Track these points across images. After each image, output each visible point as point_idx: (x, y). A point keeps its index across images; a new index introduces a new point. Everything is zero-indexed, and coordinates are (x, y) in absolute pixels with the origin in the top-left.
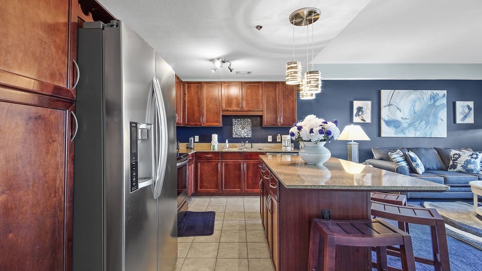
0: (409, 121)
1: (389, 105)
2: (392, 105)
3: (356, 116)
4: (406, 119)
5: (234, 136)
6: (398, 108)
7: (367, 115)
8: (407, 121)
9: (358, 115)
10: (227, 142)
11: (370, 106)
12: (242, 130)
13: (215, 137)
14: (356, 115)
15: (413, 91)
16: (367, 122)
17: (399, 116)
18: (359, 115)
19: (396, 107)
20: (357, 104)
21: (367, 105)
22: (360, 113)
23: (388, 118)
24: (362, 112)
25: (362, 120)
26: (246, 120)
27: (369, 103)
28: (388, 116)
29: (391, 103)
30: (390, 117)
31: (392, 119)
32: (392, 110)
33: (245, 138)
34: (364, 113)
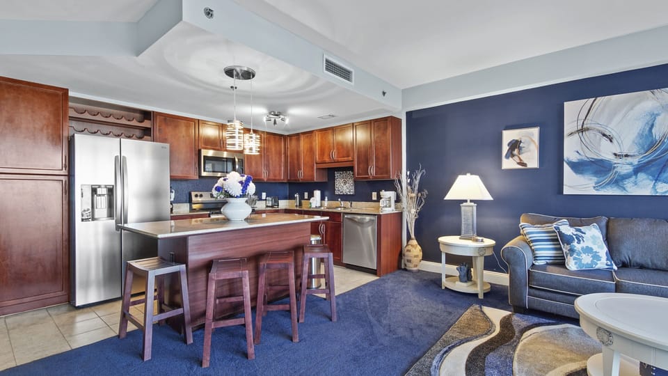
0: (635, 161)
1: (582, 130)
2: (588, 129)
3: (507, 157)
4: (626, 156)
5: (337, 193)
6: (604, 135)
7: (529, 154)
8: (629, 160)
9: (510, 154)
10: (326, 199)
11: (536, 138)
12: (344, 185)
13: (317, 193)
15: (648, 92)
16: (529, 166)
17: (606, 152)
18: (513, 156)
19: (600, 132)
20: (510, 135)
21: (530, 137)
22: (516, 152)
23: (580, 157)
24: (520, 149)
25: (518, 163)
26: (348, 172)
27: (535, 132)
28: (578, 152)
29: (585, 126)
30: (582, 153)
31: (588, 158)
32: (587, 140)
33: (347, 195)
34: (523, 151)
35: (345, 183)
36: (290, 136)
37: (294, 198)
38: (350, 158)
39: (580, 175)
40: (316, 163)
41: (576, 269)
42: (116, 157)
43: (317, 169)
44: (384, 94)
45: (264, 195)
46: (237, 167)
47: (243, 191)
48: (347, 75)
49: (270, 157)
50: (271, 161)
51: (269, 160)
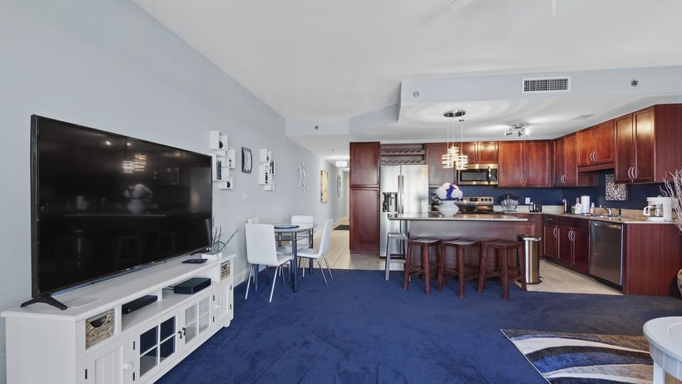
5: (607, 198)
10: (593, 205)
12: (616, 192)
13: (586, 199)
33: (618, 201)
35: (616, 188)
36: (555, 140)
37: (563, 204)
38: (611, 160)
40: (579, 167)
42: (399, 177)
43: (579, 173)
44: (635, 83)
45: (528, 200)
46: (490, 175)
47: (447, 196)
48: (562, 84)
49: (530, 163)
50: (531, 168)
51: (528, 168)
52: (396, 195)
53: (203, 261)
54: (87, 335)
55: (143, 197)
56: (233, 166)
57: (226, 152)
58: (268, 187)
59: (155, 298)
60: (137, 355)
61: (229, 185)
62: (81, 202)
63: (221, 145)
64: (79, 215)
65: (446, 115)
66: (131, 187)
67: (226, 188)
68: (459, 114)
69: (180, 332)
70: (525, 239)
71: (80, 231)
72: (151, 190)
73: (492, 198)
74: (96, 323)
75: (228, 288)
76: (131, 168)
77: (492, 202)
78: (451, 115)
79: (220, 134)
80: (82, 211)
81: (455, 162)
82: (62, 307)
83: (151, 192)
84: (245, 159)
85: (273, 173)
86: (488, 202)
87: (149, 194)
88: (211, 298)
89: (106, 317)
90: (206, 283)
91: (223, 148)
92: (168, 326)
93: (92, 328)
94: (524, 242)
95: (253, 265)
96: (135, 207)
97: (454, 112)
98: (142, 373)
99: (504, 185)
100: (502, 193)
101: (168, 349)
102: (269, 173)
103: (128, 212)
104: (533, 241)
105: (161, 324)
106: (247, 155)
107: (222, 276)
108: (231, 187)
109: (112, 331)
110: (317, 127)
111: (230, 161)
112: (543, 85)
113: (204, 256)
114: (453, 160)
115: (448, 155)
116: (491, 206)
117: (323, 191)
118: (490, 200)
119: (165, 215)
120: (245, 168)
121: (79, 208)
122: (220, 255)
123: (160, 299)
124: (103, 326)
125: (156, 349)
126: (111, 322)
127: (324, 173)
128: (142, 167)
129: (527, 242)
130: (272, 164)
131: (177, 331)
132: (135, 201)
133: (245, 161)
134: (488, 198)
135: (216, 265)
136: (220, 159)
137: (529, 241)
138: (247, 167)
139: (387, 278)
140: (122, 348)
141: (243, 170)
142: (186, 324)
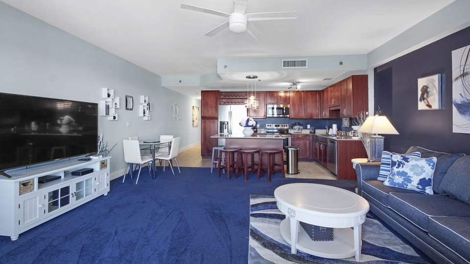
1: (463, 75)
2: (467, 74)
3: (421, 101)
5: (343, 126)
7: (433, 97)
9: (423, 98)
11: (437, 84)
14: (420, 99)
16: (433, 108)
20: (422, 82)
21: (434, 80)
22: (425, 96)
23: (462, 99)
24: (428, 93)
25: (427, 105)
27: (436, 78)
28: (461, 95)
29: (465, 71)
30: (464, 96)
31: (468, 100)
32: (467, 83)
33: (346, 127)
34: (429, 95)
36: (322, 91)
37: (326, 129)
38: (339, 104)
39: (463, 116)
40: (329, 107)
41: (388, 185)
42: (229, 112)
43: (329, 111)
44: (341, 63)
45: (309, 126)
46: (284, 111)
47: (246, 124)
48: (303, 63)
49: (308, 105)
50: (308, 107)
51: (307, 107)
52: (228, 123)
53: (89, 160)
54: (20, 189)
55: (69, 123)
56: (118, 107)
57: (113, 99)
58: (146, 118)
59: (60, 177)
60: (46, 202)
61: (114, 118)
62: (34, 126)
63: (109, 96)
64: (33, 134)
65: (247, 78)
66: (61, 118)
67: (113, 119)
68: (254, 77)
69: (72, 194)
70: (289, 149)
71: (31, 144)
72: (74, 119)
73: (288, 125)
74: (24, 184)
75: (106, 175)
76: (62, 106)
77: (288, 127)
78: (249, 77)
79: (108, 89)
80: (34, 131)
81: (252, 105)
82: (9, 177)
83: (74, 120)
84: (128, 102)
85: (149, 109)
86: (286, 127)
87: (72, 121)
88: (93, 179)
89: (30, 182)
90: (91, 171)
91: (111, 97)
92: (65, 190)
93: (22, 186)
94: (289, 150)
95: (128, 163)
96: (64, 130)
97: (252, 76)
98: (49, 211)
99: (293, 117)
100: (294, 122)
101: (65, 202)
102: (146, 109)
103: (60, 132)
104: (294, 150)
105: (61, 189)
106: (130, 100)
107: (101, 168)
108: (116, 119)
109: (33, 189)
110: (180, 81)
111: (116, 104)
112: (293, 64)
113: (91, 157)
114: (251, 103)
115: (248, 101)
116: (287, 130)
117: (195, 119)
118: (287, 126)
119: (81, 135)
120: (128, 107)
121: (33, 129)
122: (101, 156)
123: (63, 177)
124: (28, 186)
125: (58, 201)
126: (33, 184)
127: (195, 108)
128: (69, 106)
129: (290, 151)
130: (149, 104)
131: (70, 193)
132: (63, 126)
133: (128, 104)
134: (286, 125)
135: (97, 162)
136: (108, 104)
137: (292, 150)
138: (130, 106)
139: (212, 172)
140: (38, 198)
141: (127, 109)
142: (77, 191)
